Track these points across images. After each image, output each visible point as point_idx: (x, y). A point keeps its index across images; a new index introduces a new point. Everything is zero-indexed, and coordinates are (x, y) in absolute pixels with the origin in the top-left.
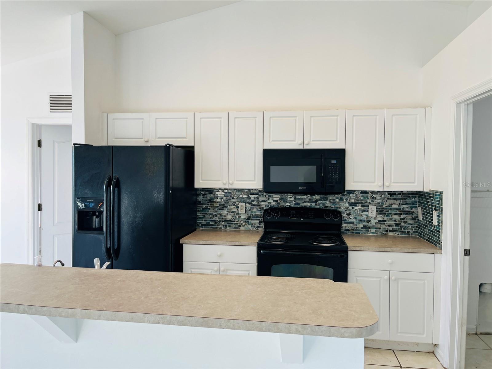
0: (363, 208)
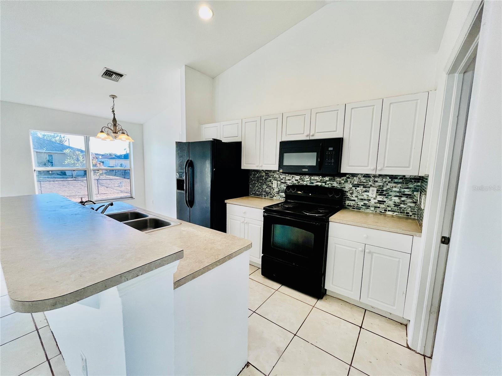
0: (364, 189)
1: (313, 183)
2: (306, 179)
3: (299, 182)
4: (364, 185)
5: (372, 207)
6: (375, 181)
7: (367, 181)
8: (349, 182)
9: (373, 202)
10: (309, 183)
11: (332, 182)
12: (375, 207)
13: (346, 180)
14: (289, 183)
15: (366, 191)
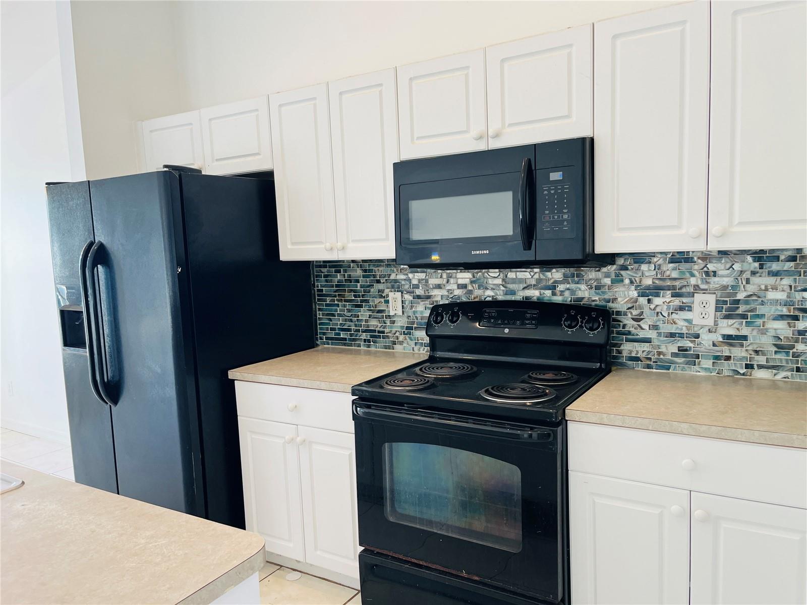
0: (677, 302)
1: (513, 293)
2: (490, 281)
3: (470, 292)
4: (674, 288)
5: (706, 357)
6: (707, 274)
7: (683, 273)
8: (627, 281)
9: (707, 339)
10: (501, 293)
11: (573, 286)
12: (717, 358)
13: (617, 275)
14: (439, 298)
15: (681, 309)
